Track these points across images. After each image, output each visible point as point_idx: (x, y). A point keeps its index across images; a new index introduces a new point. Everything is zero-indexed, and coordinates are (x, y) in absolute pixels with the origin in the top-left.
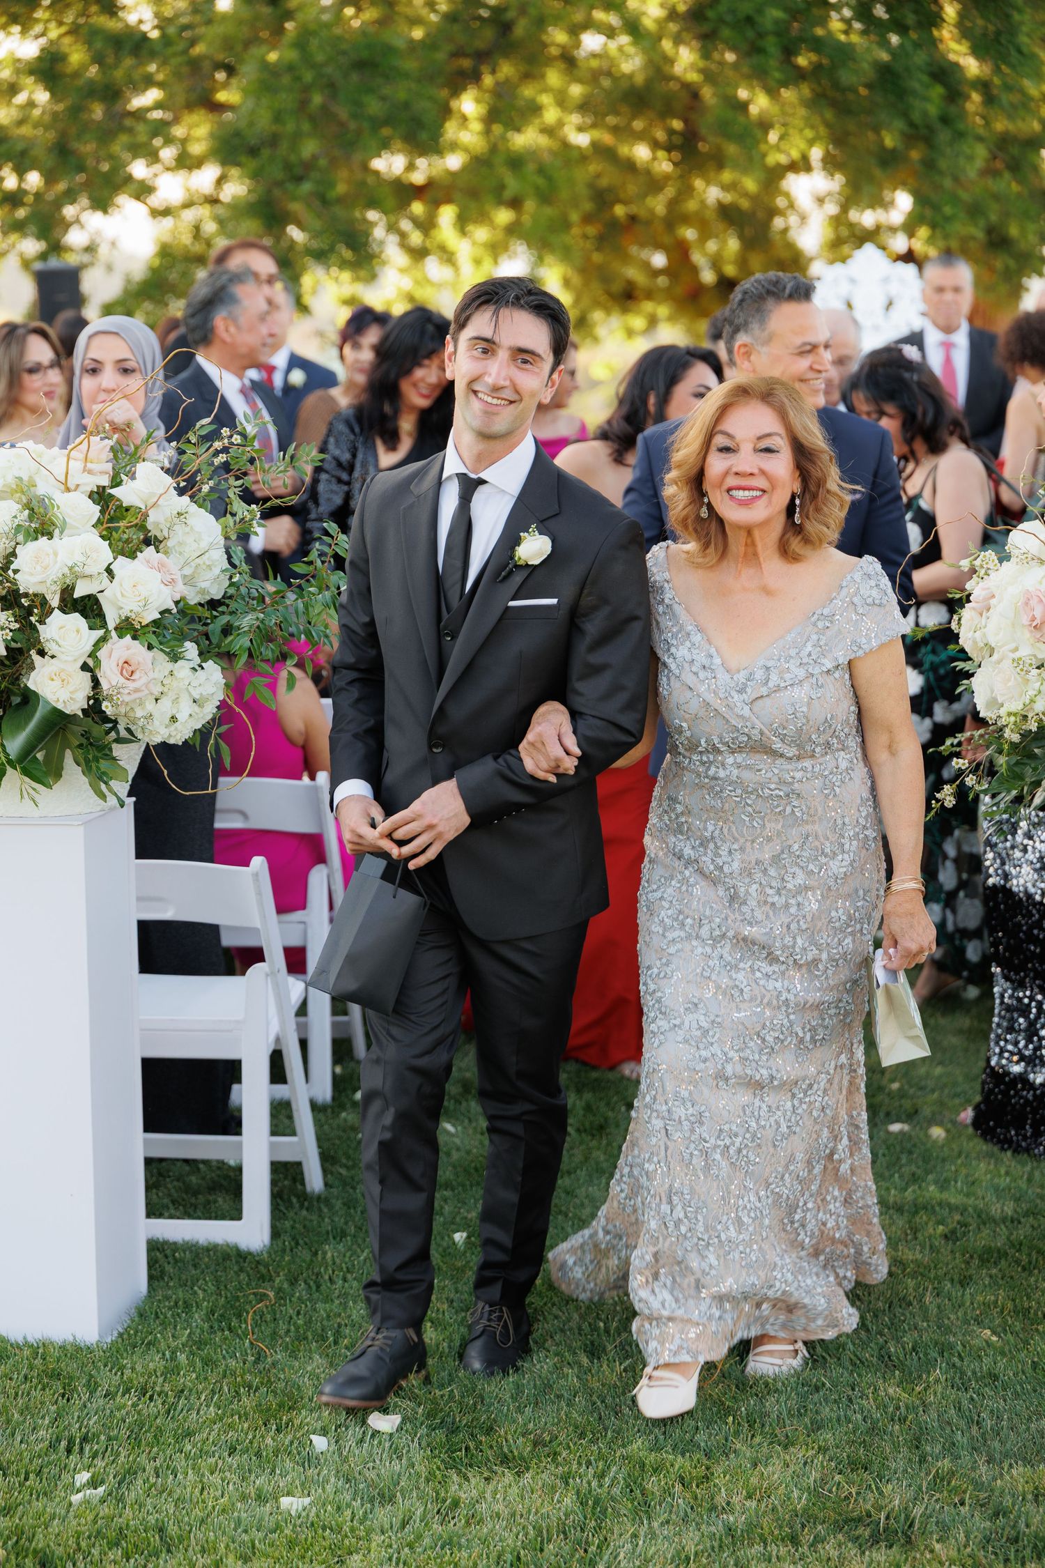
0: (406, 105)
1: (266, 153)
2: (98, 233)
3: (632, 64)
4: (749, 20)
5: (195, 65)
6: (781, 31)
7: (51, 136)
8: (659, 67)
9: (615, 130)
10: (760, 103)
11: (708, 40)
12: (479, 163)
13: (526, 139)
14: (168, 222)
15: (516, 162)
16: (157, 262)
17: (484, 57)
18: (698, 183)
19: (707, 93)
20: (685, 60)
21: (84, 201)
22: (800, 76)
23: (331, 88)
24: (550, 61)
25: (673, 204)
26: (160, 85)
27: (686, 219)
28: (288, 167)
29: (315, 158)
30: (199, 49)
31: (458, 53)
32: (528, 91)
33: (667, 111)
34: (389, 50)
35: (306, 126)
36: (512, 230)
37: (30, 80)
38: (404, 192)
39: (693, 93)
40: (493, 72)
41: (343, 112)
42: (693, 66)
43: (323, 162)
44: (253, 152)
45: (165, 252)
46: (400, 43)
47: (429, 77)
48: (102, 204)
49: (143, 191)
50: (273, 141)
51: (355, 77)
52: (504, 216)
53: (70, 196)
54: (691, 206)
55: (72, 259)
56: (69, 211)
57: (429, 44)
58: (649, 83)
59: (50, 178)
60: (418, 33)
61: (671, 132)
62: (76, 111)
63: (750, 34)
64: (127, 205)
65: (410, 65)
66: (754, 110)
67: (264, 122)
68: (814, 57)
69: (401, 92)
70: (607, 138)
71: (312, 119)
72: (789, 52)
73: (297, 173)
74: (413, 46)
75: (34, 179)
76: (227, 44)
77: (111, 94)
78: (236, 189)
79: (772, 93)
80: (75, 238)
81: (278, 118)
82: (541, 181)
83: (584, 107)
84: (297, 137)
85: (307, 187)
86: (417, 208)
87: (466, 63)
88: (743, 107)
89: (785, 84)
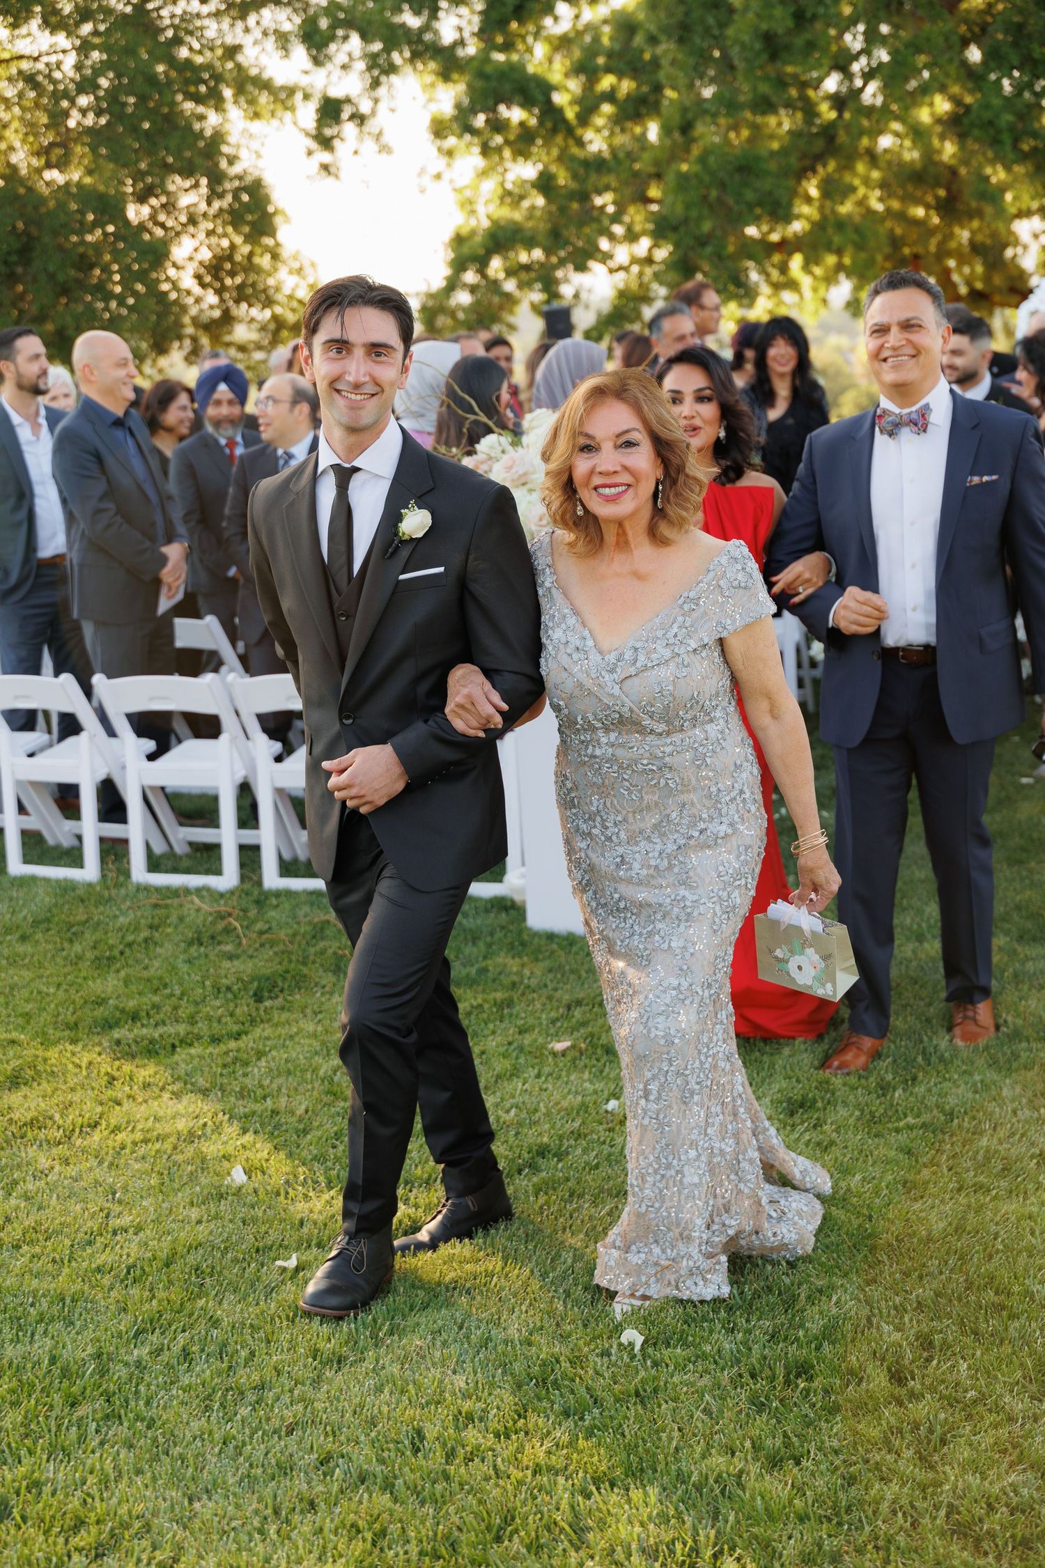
0: (770, 193)
1: (682, 230)
2: (581, 285)
3: (911, 155)
4: (991, 123)
5: (636, 175)
6: (1011, 128)
7: (549, 226)
8: (930, 156)
9: (903, 199)
10: (998, 175)
11: (962, 137)
12: (819, 227)
13: (846, 208)
14: (621, 275)
15: (841, 224)
16: (616, 302)
17: (820, 158)
18: (957, 230)
19: (963, 171)
20: (949, 150)
21: (570, 267)
22: (1023, 157)
23: (723, 186)
24: (860, 156)
25: (941, 245)
26: (614, 190)
27: (949, 254)
28: (697, 238)
29: (714, 230)
30: (637, 166)
31: (804, 156)
32: (848, 178)
33: (938, 184)
34: (758, 158)
35: (706, 212)
36: (840, 267)
37: (534, 192)
38: (770, 248)
39: (953, 172)
40: (824, 166)
41: (730, 201)
42: (954, 155)
43: (719, 233)
44: (675, 229)
45: (622, 294)
46: (764, 153)
47: (785, 173)
48: (581, 268)
49: (606, 257)
50: (686, 221)
51: (737, 178)
52: (831, 260)
53: (562, 263)
54: (953, 245)
55: (564, 304)
56: (559, 274)
57: (784, 152)
58: (925, 168)
59: (548, 252)
60: (775, 145)
61: (937, 197)
62: (562, 210)
63: (992, 131)
64: (596, 267)
65: (773, 166)
66: (994, 180)
67: (679, 209)
68: (1032, 143)
69: (766, 184)
70: (896, 205)
71: (711, 207)
72: (1016, 141)
73: (702, 242)
74: (773, 154)
75: (538, 254)
76: (656, 163)
77: (584, 197)
78: (662, 254)
79: (1008, 169)
80: (567, 290)
81: (688, 206)
82: (855, 237)
83: (883, 185)
84: (700, 219)
85: (709, 250)
86: (777, 258)
87: (808, 162)
88: (987, 178)
89: (1016, 162)
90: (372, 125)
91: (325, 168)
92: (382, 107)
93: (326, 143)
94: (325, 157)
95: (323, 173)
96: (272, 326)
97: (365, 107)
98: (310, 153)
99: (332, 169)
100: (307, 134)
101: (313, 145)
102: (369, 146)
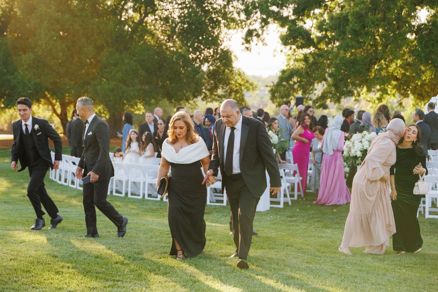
90: (262, 37)
91: (247, 48)
92: (265, 33)
93: (248, 42)
94: (247, 45)
95: (246, 50)
96: (229, 91)
97: (260, 32)
98: (243, 44)
99: (249, 49)
100: (243, 39)
101: (244, 42)
102: (260, 43)
